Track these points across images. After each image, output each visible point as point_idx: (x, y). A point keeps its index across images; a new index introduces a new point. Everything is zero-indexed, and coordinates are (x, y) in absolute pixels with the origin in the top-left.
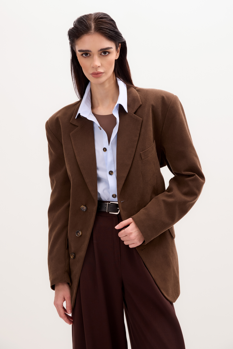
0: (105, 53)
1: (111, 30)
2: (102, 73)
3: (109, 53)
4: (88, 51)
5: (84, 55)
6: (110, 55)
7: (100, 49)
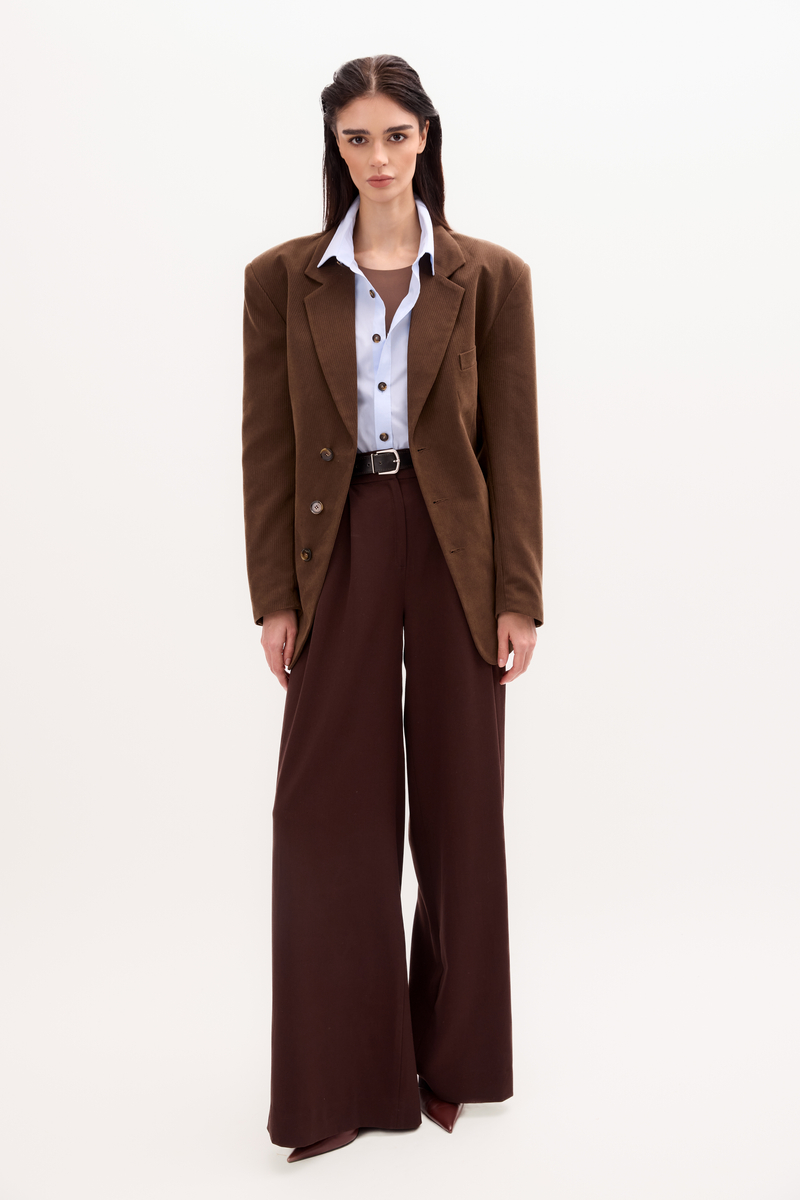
0: (397, 137)
1: (411, 91)
2: (390, 178)
3: (406, 137)
4: (363, 132)
5: (354, 141)
6: (407, 140)
7: (387, 128)
